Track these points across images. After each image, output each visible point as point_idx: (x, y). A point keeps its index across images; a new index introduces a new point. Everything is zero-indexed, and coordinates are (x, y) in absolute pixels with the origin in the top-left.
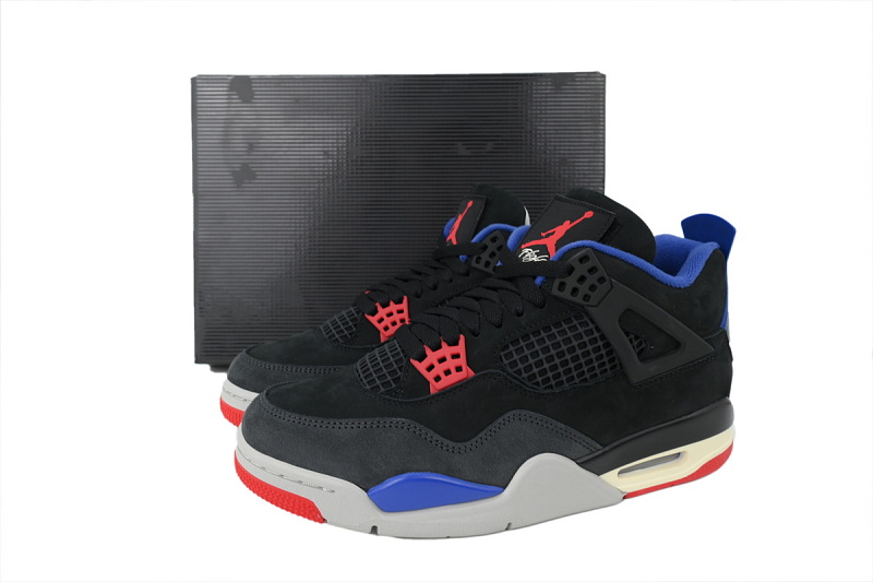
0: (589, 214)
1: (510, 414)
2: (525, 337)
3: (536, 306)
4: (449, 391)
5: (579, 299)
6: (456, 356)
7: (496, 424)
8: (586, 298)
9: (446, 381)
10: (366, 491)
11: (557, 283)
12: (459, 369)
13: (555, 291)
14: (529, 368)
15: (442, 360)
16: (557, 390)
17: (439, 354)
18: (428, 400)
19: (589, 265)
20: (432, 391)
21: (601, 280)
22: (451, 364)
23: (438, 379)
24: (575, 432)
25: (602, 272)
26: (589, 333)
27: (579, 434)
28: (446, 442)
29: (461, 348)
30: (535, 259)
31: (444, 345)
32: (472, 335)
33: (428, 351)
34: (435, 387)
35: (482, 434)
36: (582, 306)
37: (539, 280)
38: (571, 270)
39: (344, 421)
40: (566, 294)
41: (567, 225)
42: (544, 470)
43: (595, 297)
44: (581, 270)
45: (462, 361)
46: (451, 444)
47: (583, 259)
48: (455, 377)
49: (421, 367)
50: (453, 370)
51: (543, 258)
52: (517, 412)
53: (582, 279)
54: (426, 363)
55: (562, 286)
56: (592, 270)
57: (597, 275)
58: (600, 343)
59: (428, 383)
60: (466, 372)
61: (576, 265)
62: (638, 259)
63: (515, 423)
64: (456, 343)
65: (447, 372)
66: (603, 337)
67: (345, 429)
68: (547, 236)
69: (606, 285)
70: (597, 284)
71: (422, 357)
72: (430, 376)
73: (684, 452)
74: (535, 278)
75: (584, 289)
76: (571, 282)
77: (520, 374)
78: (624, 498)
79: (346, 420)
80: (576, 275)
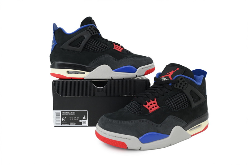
0: (178, 69)
1: (169, 117)
2: (170, 98)
3: (170, 90)
4: (154, 112)
5: (181, 88)
6: (154, 103)
7: (166, 119)
8: (183, 88)
9: (153, 110)
10: (138, 138)
11: (175, 85)
12: (156, 106)
13: (175, 86)
14: (172, 105)
15: (151, 104)
16: (178, 110)
17: (150, 103)
18: (149, 114)
19: (183, 80)
20: (150, 112)
21: (186, 84)
22: (154, 105)
23: (151, 109)
24: (182, 120)
25: (186, 82)
26: (184, 96)
27: (183, 121)
28: (156, 124)
29: (155, 101)
30: (166, 80)
31: (151, 101)
32: (157, 98)
33: (147, 103)
34: (150, 111)
35: (163, 122)
36: (182, 90)
37: (170, 84)
38: (179, 82)
39: (130, 121)
40: (178, 87)
41: (173, 72)
42: (177, 130)
43: (184, 88)
44: (181, 81)
45: (156, 104)
46: (157, 125)
47: (181, 79)
48: (155, 109)
49: (146, 106)
50: (155, 107)
51: (169, 79)
52: (170, 116)
53: (181, 84)
54: (147, 105)
55: (177, 85)
56: (184, 81)
57: (185, 83)
58: (186, 99)
59: (149, 110)
60: (158, 107)
61: (180, 80)
62: (192, 79)
63: (170, 119)
64: (154, 100)
65: (153, 107)
66: (187, 97)
67: (131, 123)
68: (168, 74)
69: (187, 85)
70: (185, 85)
71: (146, 104)
72: (149, 109)
73: (201, 125)
74: (169, 84)
75: (182, 86)
76: (179, 84)
77: (170, 107)
78: (191, 136)
79: (131, 121)
80: (180, 83)
